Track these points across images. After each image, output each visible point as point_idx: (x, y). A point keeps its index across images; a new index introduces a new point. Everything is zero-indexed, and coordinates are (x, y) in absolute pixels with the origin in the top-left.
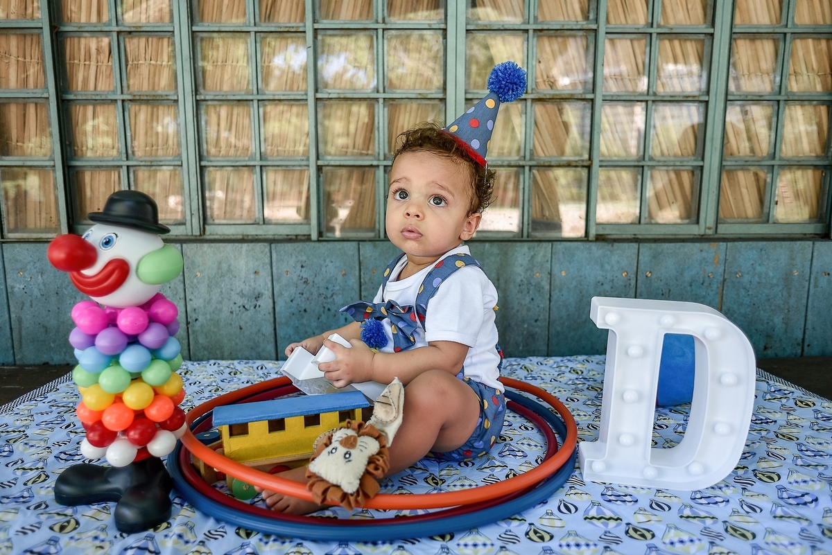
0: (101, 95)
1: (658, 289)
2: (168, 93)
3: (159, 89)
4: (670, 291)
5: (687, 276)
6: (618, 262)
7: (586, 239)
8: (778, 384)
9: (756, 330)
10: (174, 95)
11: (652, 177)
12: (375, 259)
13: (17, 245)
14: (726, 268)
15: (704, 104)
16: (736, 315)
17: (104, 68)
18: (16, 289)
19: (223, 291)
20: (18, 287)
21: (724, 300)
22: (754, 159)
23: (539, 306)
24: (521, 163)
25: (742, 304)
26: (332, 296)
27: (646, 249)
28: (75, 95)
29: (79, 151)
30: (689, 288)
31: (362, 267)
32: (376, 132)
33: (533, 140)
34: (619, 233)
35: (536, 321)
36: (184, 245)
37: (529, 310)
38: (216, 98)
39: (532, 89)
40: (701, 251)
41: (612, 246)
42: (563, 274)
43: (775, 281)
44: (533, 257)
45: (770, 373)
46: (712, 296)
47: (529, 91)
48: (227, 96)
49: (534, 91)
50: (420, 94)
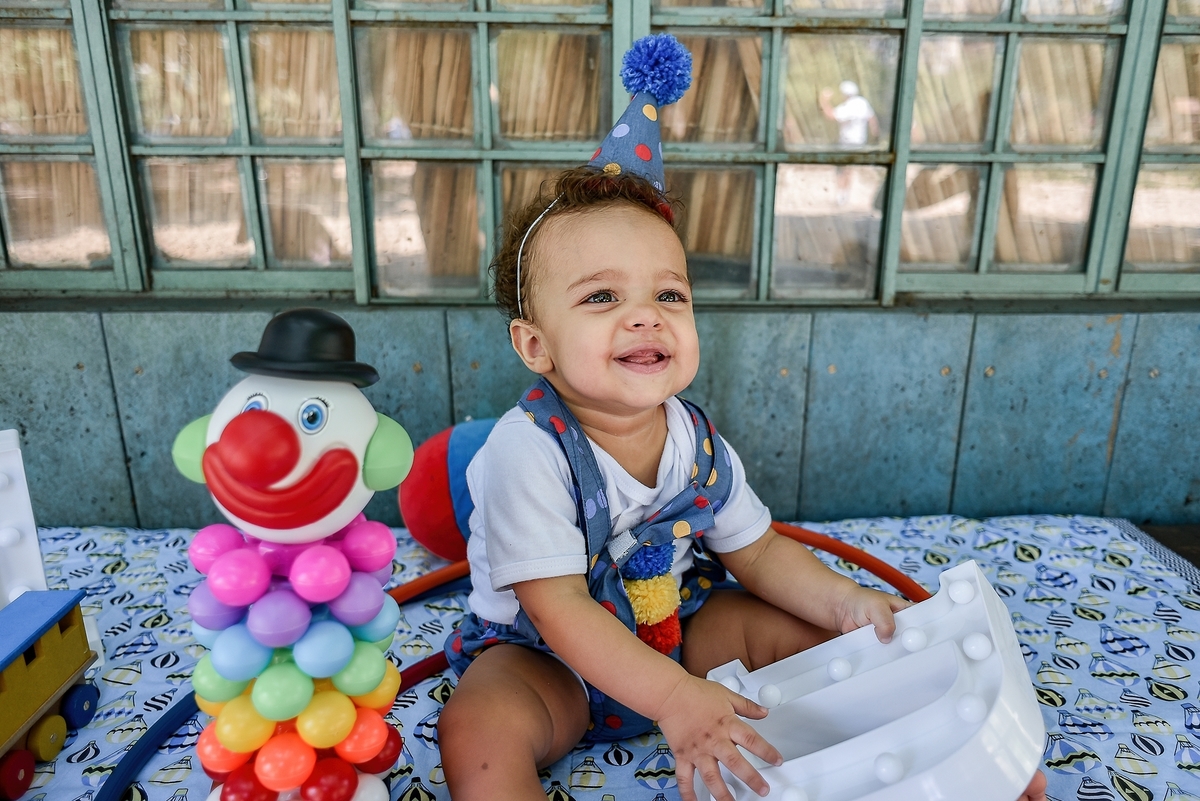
1: (1005, 398)
2: (51, 5)
4: (1026, 401)
5: (1060, 375)
6: (935, 349)
7: (875, 303)
9: (1175, 470)
10: (63, 8)
11: (1006, 182)
12: (477, 343)
14: (1133, 361)
15: (1116, 41)
16: (1141, 445)
19: (190, 400)
21: (1124, 417)
23: (784, 429)
24: (760, 157)
25: (1153, 426)
27: (988, 326)
30: (1061, 397)
31: (452, 358)
34: (938, 289)
35: (779, 455)
36: (106, 316)
37: (765, 435)
38: (151, 16)
39: (784, 9)
40: (1090, 329)
41: (926, 319)
42: (832, 370)
44: (776, 340)
46: (1101, 410)
47: (779, 11)
48: (171, 12)
49: (788, 12)
50: (560, 15)
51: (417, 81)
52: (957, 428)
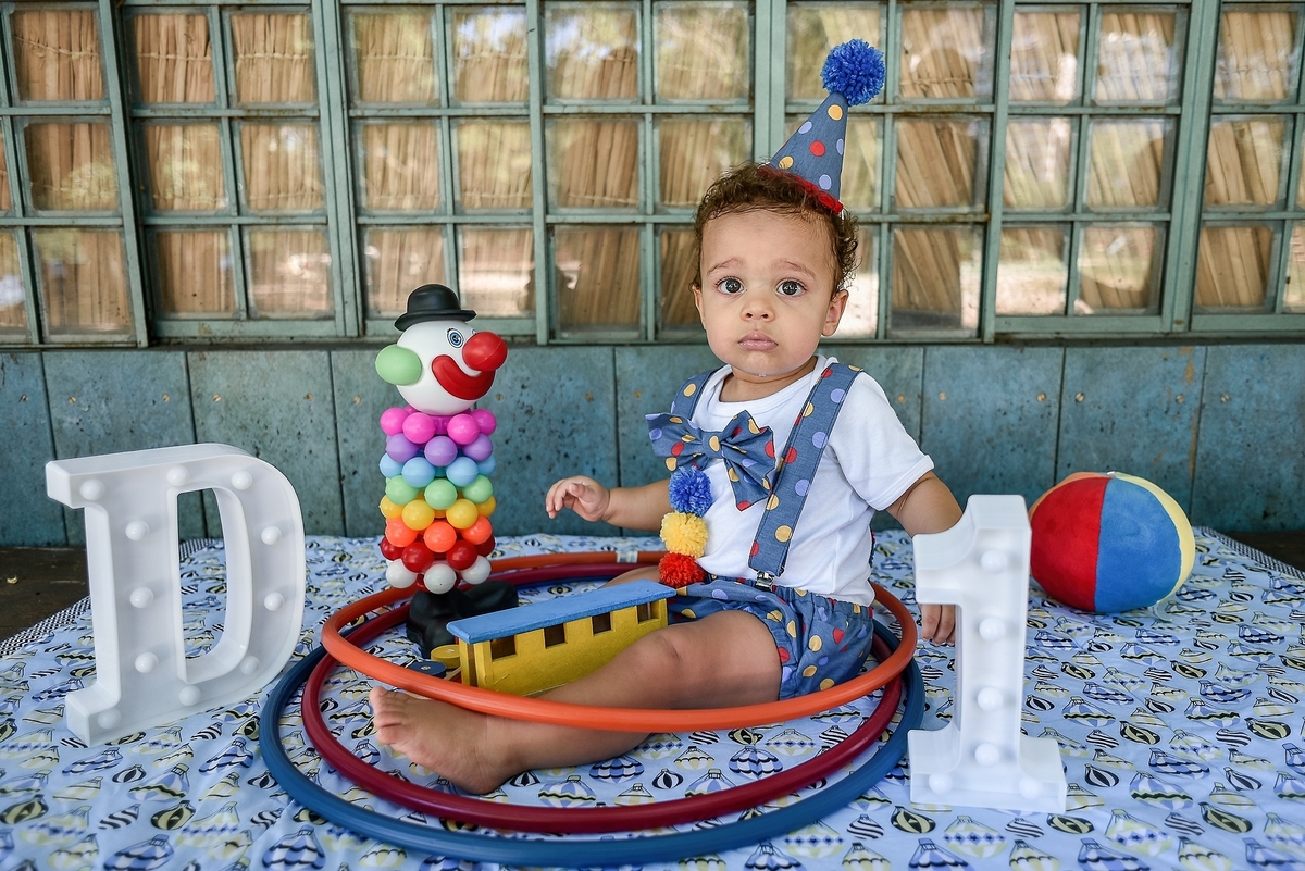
0: (195, 110)
1: (1095, 421)
2: (302, 106)
3: (288, 100)
4: (1113, 423)
5: (1142, 400)
6: (1031, 378)
7: (979, 340)
8: (1286, 575)
9: (1252, 486)
10: (313, 108)
11: (1086, 238)
12: (640, 374)
13: (66, 354)
14: (1205, 388)
15: (1173, 120)
16: (1219, 463)
17: (198, 66)
18: (66, 425)
20: (70, 421)
21: (1201, 438)
22: (1253, 209)
24: (876, 218)
25: (1229, 445)
26: (571, 434)
27: (1076, 358)
28: (153, 110)
29: (161, 201)
30: (1144, 419)
31: (619, 388)
32: (641, 169)
33: (895, 180)
34: (1032, 330)
36: (333, 353)
38: (382, 113)
39: (894, 99)
40: (1165, 359)
41: (1021, 352)
42: (943, 397)
43: (1283, 408)
44: (893, 371)
45: (1274, 557)
46: (1181, 432)
47: (890, 100)
48: (398, 110)
49: (897, 101)
50: (712, 106)
51: (591, 161)
52: (1054, 448)
